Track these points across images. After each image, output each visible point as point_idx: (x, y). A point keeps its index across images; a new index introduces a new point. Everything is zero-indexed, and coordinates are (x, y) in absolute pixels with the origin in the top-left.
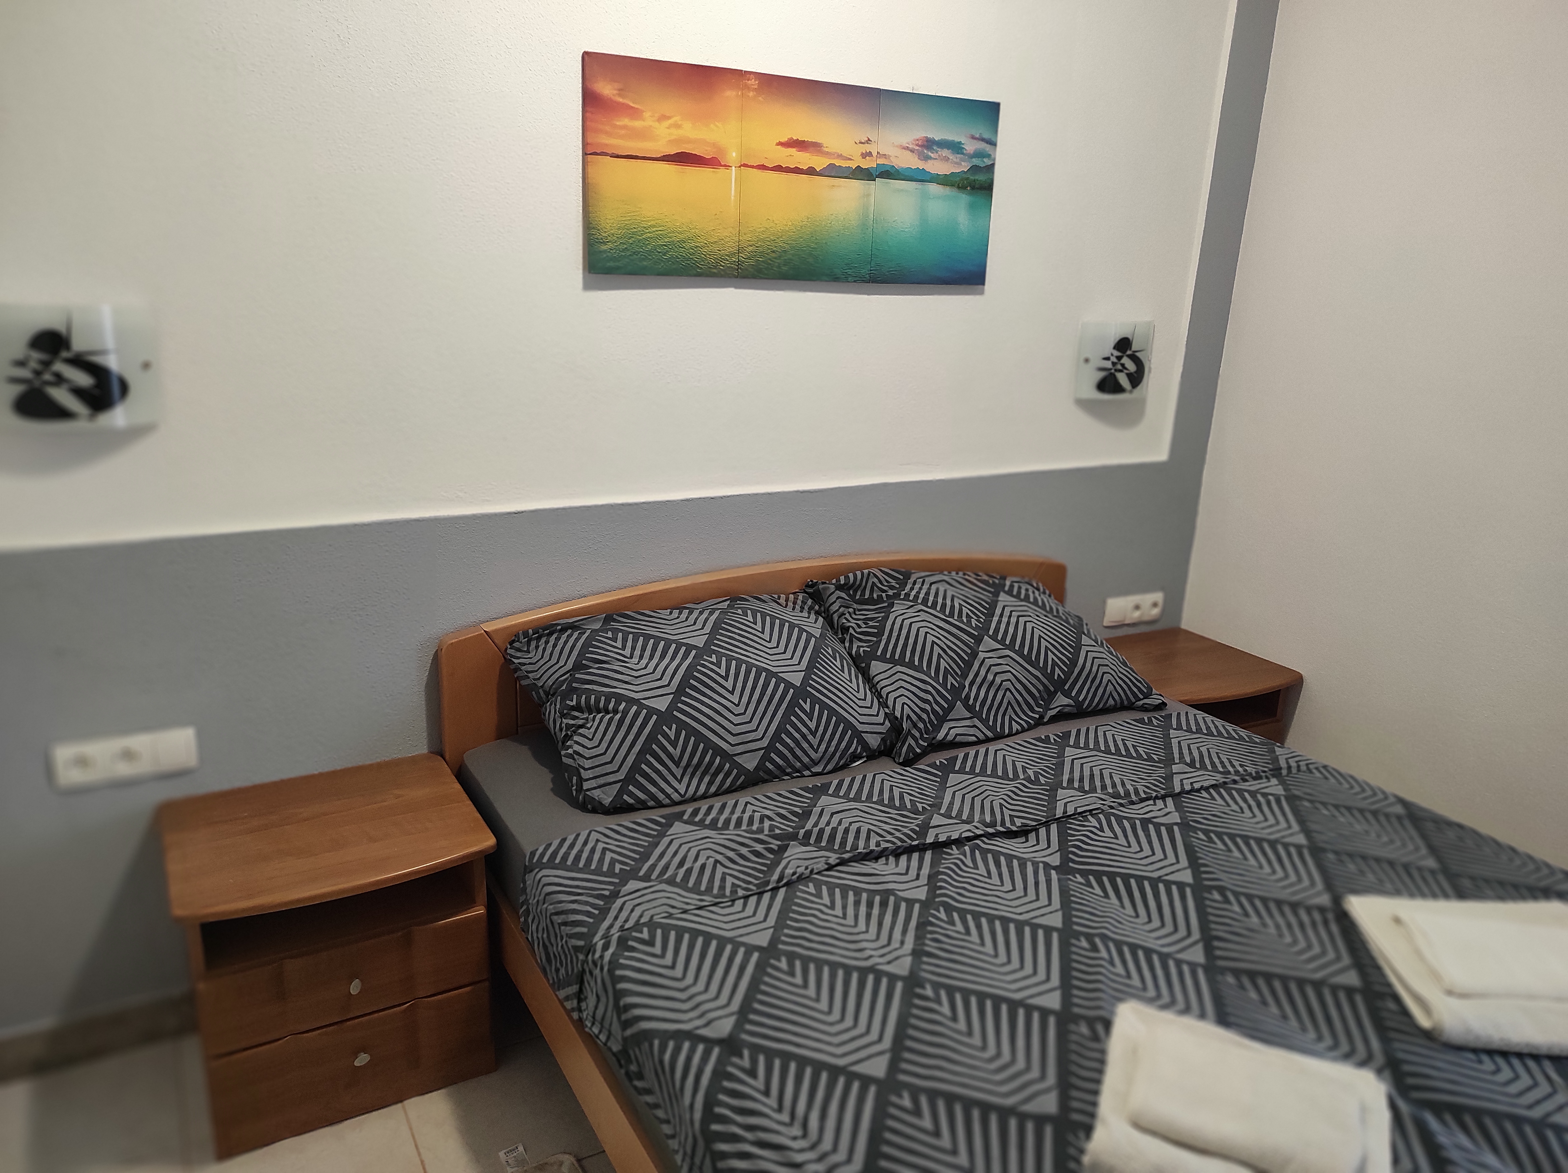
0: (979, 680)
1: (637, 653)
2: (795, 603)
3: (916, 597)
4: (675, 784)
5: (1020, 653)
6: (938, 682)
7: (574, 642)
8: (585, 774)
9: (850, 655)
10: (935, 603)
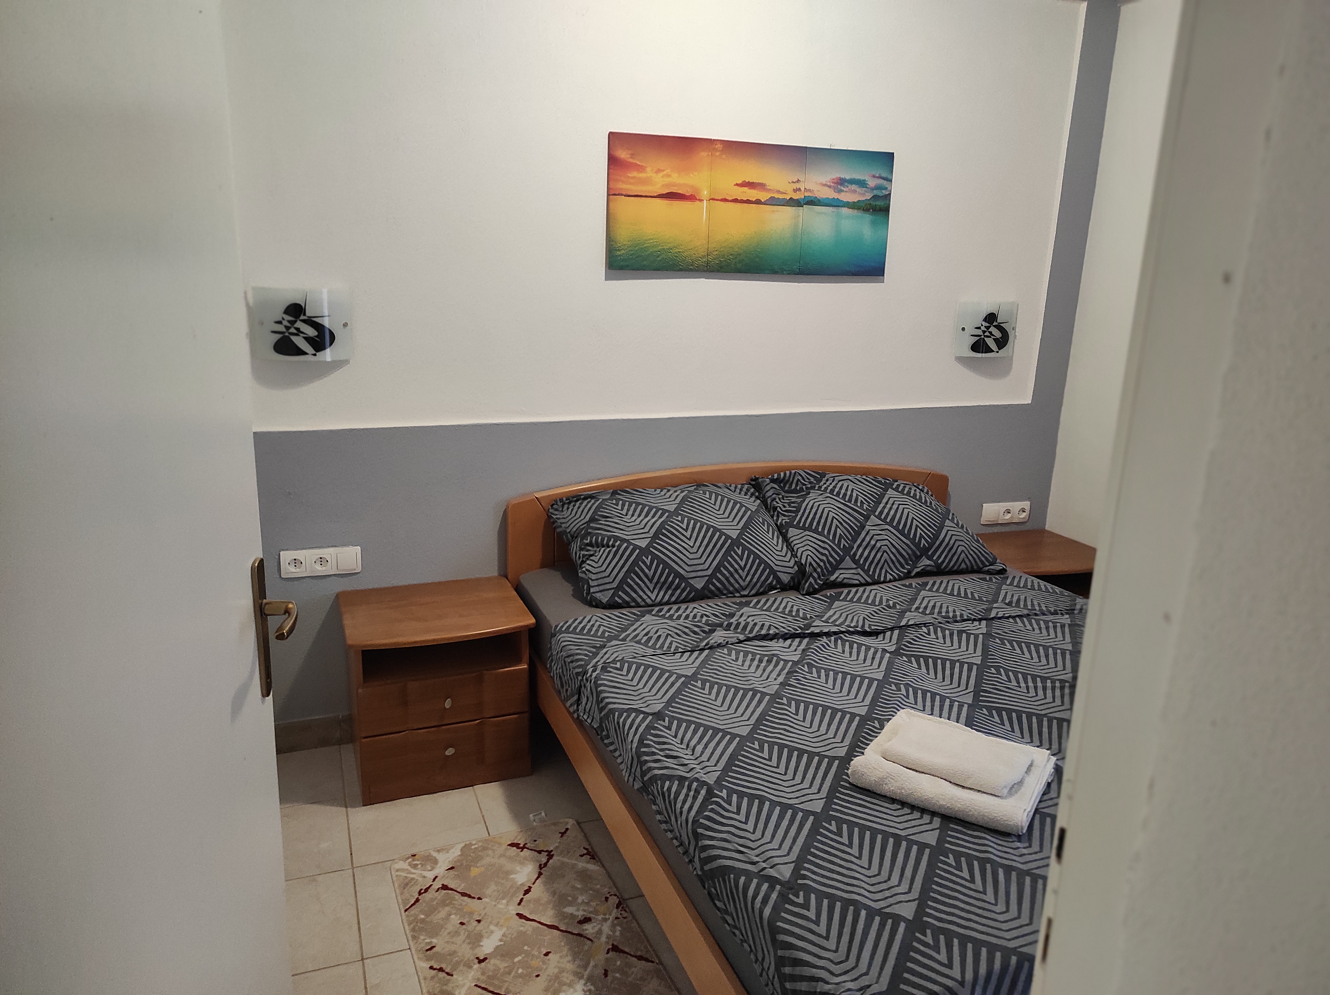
0: (865, 544)
1: (630, 513)
2: (741, 490)
3: (826, 488)
4: (649, 593)
5: (896, 528)
6: (834, 543)
7: (592, 505)
8: (591, 583)
9: (776, 525)
10: (838, 494)
